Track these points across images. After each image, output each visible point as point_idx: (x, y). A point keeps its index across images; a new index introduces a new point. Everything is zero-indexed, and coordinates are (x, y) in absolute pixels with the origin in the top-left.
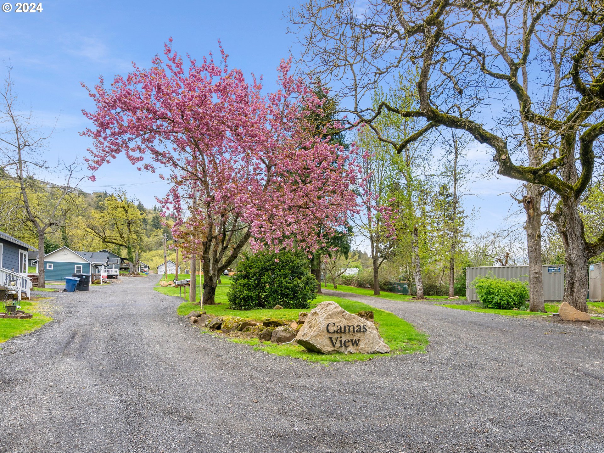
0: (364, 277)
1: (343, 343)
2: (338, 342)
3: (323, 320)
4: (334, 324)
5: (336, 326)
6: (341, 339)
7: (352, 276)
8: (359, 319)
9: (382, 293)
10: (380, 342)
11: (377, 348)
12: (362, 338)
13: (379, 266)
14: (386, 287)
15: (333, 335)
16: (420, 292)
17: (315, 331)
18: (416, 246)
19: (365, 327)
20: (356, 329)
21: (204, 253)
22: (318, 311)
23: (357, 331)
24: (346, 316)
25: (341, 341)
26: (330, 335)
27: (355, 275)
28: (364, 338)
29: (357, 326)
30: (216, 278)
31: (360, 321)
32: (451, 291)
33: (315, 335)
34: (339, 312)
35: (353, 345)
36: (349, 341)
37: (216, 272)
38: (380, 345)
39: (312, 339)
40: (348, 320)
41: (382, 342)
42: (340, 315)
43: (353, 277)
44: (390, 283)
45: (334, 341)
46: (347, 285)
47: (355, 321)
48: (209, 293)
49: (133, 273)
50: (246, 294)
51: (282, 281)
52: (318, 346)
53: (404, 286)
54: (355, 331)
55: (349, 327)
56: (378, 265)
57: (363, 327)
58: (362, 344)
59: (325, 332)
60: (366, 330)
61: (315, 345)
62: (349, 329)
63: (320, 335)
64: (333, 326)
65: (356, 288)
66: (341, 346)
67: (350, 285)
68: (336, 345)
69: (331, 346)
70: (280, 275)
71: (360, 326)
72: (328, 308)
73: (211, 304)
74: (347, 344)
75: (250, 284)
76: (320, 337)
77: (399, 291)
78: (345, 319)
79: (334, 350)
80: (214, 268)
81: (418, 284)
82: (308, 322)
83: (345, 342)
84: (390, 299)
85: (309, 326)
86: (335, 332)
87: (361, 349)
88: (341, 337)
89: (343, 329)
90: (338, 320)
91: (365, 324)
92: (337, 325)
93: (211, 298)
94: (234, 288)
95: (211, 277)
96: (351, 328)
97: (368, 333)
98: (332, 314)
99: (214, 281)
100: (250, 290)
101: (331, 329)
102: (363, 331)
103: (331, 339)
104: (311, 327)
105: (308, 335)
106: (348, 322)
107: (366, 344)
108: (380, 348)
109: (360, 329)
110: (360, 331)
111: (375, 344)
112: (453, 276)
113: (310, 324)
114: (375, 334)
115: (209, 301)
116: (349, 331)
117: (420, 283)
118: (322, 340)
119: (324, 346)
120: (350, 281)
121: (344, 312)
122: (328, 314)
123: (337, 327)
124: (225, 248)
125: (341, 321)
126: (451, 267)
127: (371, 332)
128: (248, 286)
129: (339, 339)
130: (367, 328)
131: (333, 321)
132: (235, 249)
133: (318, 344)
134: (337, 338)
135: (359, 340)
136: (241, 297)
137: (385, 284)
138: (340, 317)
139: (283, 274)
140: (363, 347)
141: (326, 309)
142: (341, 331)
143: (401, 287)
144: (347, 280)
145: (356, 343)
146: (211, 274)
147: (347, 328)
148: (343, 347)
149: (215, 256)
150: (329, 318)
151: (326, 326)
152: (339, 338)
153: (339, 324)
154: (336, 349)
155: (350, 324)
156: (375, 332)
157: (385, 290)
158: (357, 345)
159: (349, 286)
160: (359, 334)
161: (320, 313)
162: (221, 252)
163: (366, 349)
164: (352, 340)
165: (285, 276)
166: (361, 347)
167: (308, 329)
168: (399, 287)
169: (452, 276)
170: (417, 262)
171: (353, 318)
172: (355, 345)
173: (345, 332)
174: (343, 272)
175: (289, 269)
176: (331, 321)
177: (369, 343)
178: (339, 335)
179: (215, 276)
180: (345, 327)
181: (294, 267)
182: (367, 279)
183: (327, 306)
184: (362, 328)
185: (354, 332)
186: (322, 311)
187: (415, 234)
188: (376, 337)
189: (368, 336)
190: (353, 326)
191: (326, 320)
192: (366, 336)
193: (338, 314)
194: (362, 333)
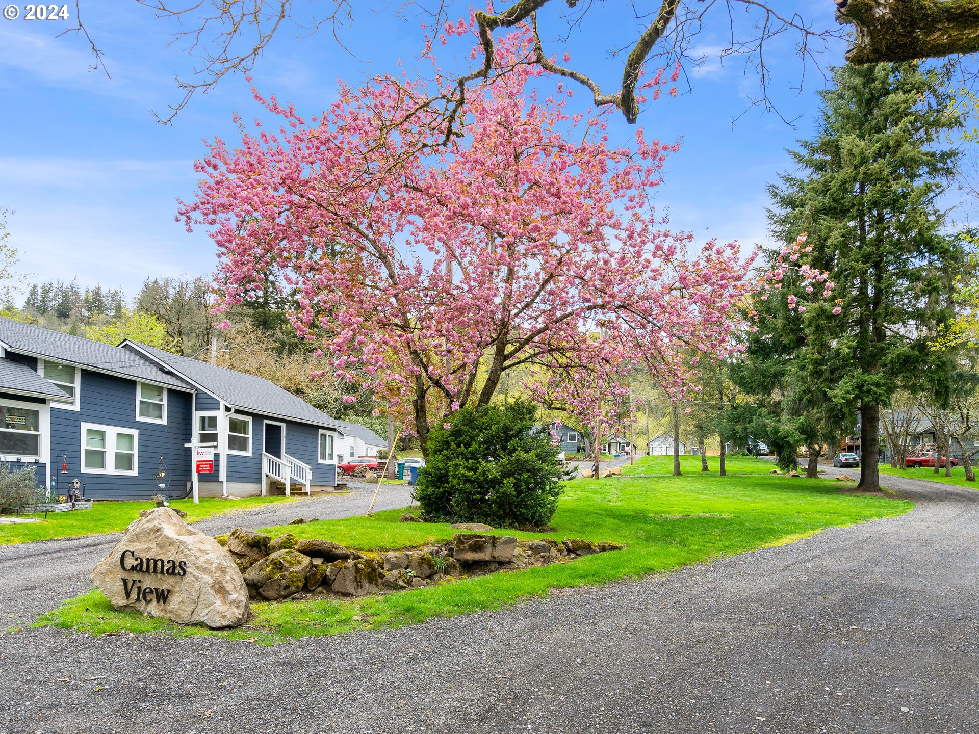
1: (142, 593)
2: (135, 590)
4: (134, 554)
5: (135, 558)
6: (140, 584)
11: (203, 614)
12: (176, 589)
15: (130, 574)
19: (183, 565)
20: (166, 568)
23: (168, 570)
25: (139, 589)
26: (125, 575)
28: (180, 589)
29: (168, 562)
33: (103, 571)
35: (158, 601)
36: (152, 591)
45: (129, 587)
47: (172, 551)
52: (105, 592)
54: (165, 571)
55: (156, 562)
57: (180, 565)
58: (174, 602)
59: (118, 568)
60: (185, 572)
62: (155, 566)
63: (110, 573)
64: (131, 557)
66: (139, 599)
68: (132, 595)
69: (124, 595)
71: (174, 562)
74: (148, 597)
76: (111, 576)
78: (157, 545)
79: (126, 606)
83: (146, 591)
86: (132, 568)
87: (171, 612)
88: (140, 581)
89: (144, 566)
90: (146, 546)
92: (137, 555)
96: (159, 565)
97: (188, 578)
98: (140, 533)
101: (130, 562)
102: (179, 574)
103: (125, 581)
106: (160, 552)
107: (182, 602)
108: (210, 615)
109: (174, 567)
110: (173, 573)
111: (200, 605)
116: (155, 570)
118: (112, 583)
123: (138, 559)
125: (149, 549)
127: (197, 578)
129: (136, 584)
130: (186, 568)
133: (106, 588)
134: (135, 581)
135: (170, 591)
140: (176, 607)
142: (141, 569)
145: (162, 597)
147: (152, 564)
148: (142, 603)
150: (134, 541)
151: (120, 556)
152: (137, 582)
153: (142, 555)
154: (130, 602)
155: (157, 557)
158: (164, 602)
160: (172, 580)
163: (180, 612)
164: (157, 590)
166: (171, 606)
172: (161, 601)
173: (147, 571)
176: (131, 547)
177: (188, 601)
178: (137, 576)
180: (148, 560)
184: (177, 567)
185: (162, 572)
188: (206, 589)
189: (187, 585)
190: (162, 562)
191: (128, 544)
192: (184, 585)
193: (149, 533)
194: (178, 577)
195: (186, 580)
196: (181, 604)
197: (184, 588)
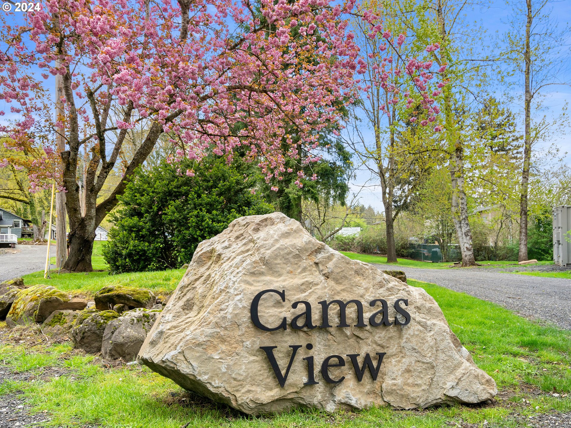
0: (371, 238)
1: (317, 369)
2: (299, 366)
3: (238, 279)
4: (282, 295)
5: (288, 304)
6: (311, 353)
7: (351, 237)
8: (379, 278)
9: (399, 260)
10: (460, 364)
11: (449, 385)
12: (392, 349)
13: (395, 217)
14: (405, 252)
15: (278, 337)
16: (467, 254)
17: (204, 322)
18: (459, 177)
19: (403, 305)
20: (367, 315)
21: (65, 175)
22: (219, 248)
23: (372, 320)
24: (330, 265)
25: (309, 363)
26: (266, 340)
27: (357, 236)
28: (401, 350)
29: (372, 304)
30: (93, 222)
31: (381, 285)
32: (523, 250)
33: (202, 339)
34: (302, 250)
35: (359, 377)
36: (341, 362)
37: (93, 211)
38: (459, 372)
39: (188, 354)
40: (337, 281)
41: (466, 364)
42: (305, 263)
43: (354, 239)
44: (412, 246)
45: (282, 363)
46: (344, 250)
47: (364, 284)
48: (80, 250)
49: (38, 240)
50: (135, 246)
51: (203, 217)
52: (216, 383)
53: (435, 250)
54: (366, 321)
55: (342, 305)
56: (393, 216)
57: (396, 306)
58: (393, 373)
59: (243, 328)
60: (408, 318)
61: (204, 378)
62: (342, 315)
63: (223, 340)
64: (278, 304)
65: (359, 254)
66: (311, 382)
67: (349, 250)
68: (292, 378)
69: (270, 381)
70: (201, 204)
71: (384, 303)
72: (262, 234)
73: (85, 270)
74: (334, 374)
75: (143, 228)
76: (223, 347)
77: (426, 258)
78: (327, 276)
79: (281, 400)
80: (89, 205)
81: (465, 241)
82: (183, 287)
83: (326, 365)
84: (415, 267)
85: (181, 303)
86: (283, 325)
88: (310, 347)
89: (316, 316)
90: (298, 281)
91: (402, 295)
92: (292, 297)
93: (83, 259)
94: (114, 236)
95: (83, 220)
96: (351, 312)
97: (413, 328)
98: (276, 257)
99: (90, 228)
100: (142, 238)
101: (271, 315)
102: (396, 323)
104: (188, 306)
105: (172, 340)
106: (339, 288)
107: (408, 371)
108: (463, 384)
109: (384, 312)
110: (385, 324)
111: (441, 371)
112: (526, 226)
113: (189, 296)
114: (441, 332)
115: (80, 266)
116: (343, 324)
117: (468, 238)
118: (229, 361)
119: (241, 383)
120: (348, 245)
121: (319, 250)
122: (256, 258)
123: (295, 306)
124: (108, 167)
125: (309, 285)
126: (522, 210)
127: (425, 326)
128: (139, 230)
129: (301, 355)
130: (411, 310)
131: (277, 283)
132: (128, 168)
133: (216, 374)
134: (295, 348)
135: (381, 357)
136: (124, 252)
137: (403, 247)
138: (304, 269)
139: (207, 204)
140: (399, 381)
141: (252, 241)
142: (308, 324)
143: (429, 251)
144: (345, 243)
145: (368, 369)
146: (83, 215)
147: (333, 311)
148: (320, 387)
149: (90, 182)
150: (262, 274)
151: (247, 304)
152: (300, 351)
153: (301, 296)
154: (289, 391)
155: (345, 297)
156: (441, 324)
157: (403, 256)
158: (373, 377)
159: (348, 252)
160: (380, 335)
161: (227, 254)
162: (101, 174)
163: (409, 390)
164: (353, 358)
165: (210, 207)
166: (388, 383)
167: (177, 316)
168: (425, 252)
169: (523, 225)
170: (462, 204)
171: (357, 273)
172: (366, 377)
173: (325, 326)
174: (338, 231)
175: (220, 195)
176: (271, 282)
177: (419, 367)
178: (301, 340)
179: (91, 218)
180: (325, 305)
181: (229, 189)
182: (374, 241)
183: (257, 230)
184: (391, 310)
185: (360, 325)
186: (238, 247)
187: (458, 157)
188: (445, 342)
189: (414, 340)
190: (358, 304)
191: (250, 279)
192: (408, 340)
193: (297, 256)
194: (392, 330)
195: (411, 332)
196: (407, 375)
197: (409, 346)
